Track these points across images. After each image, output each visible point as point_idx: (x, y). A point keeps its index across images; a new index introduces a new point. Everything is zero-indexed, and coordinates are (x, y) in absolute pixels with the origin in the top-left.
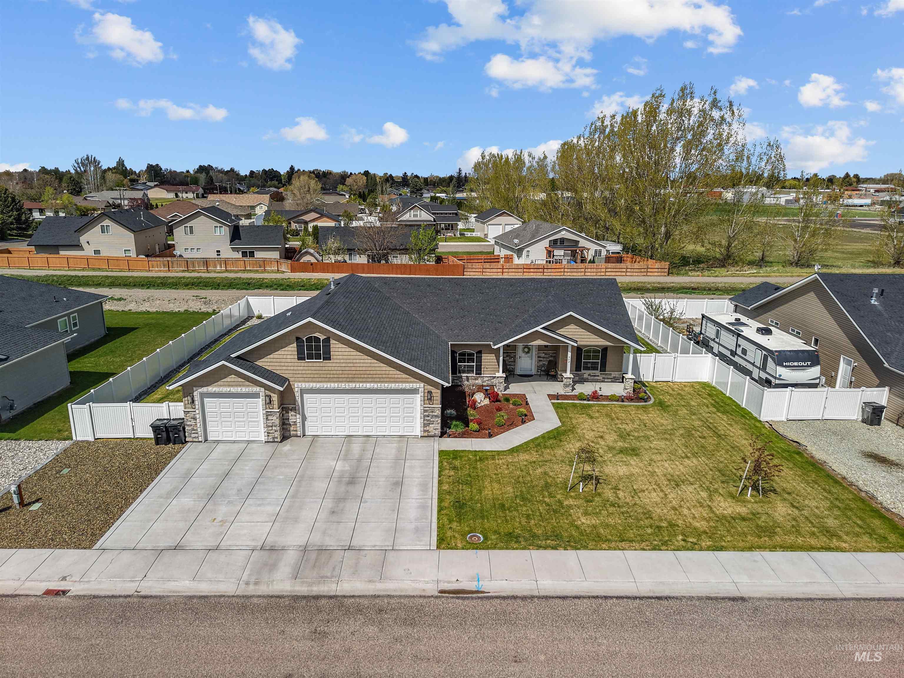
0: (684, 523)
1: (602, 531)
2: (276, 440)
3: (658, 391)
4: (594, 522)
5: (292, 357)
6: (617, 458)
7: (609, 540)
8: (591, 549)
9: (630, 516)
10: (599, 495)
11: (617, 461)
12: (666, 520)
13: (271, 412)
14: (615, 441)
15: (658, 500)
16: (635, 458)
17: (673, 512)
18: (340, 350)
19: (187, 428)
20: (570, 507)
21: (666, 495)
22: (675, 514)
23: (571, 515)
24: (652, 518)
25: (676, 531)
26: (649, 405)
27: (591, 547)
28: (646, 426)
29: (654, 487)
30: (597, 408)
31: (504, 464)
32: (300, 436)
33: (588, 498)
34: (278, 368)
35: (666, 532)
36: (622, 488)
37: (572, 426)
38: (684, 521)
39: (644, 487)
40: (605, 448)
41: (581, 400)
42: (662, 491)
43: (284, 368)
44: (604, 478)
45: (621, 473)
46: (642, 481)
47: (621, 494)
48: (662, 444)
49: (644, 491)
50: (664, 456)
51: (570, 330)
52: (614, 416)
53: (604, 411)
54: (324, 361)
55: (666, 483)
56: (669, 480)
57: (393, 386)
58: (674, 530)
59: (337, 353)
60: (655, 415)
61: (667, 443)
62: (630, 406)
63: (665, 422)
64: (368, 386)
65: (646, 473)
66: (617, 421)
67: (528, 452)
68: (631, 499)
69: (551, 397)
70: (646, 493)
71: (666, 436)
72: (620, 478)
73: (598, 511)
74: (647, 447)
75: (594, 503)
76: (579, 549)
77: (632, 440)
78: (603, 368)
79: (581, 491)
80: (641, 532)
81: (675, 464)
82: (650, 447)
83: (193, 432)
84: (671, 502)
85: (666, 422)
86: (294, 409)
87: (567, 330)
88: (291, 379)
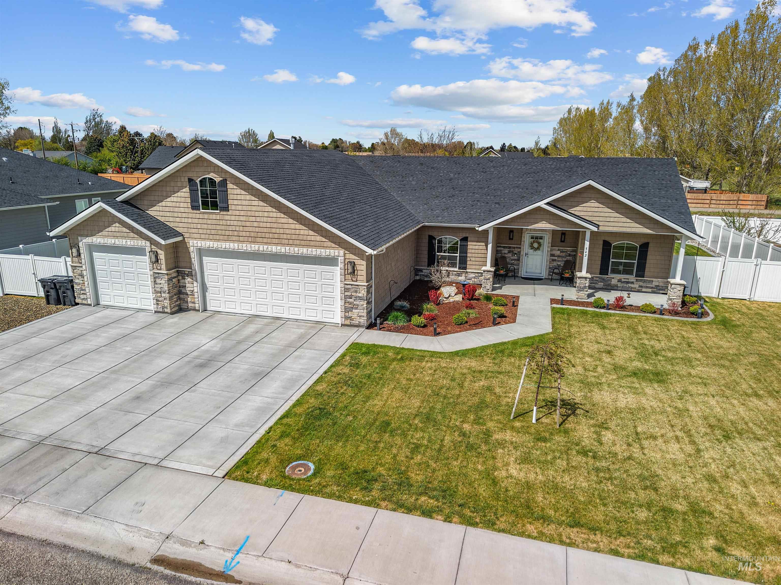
0: (727, 511)
1: (539, 498)
2: (166, 310)
3: (723, 308)
4: (532, 476)
5: (185, 205)
6: (623, 382)
7: (545, 519)
8: (500, 531)
9: (610, 478)
10: (566, 432)
11: (621, 386)
12: (686, 497)
13: (158, 273)
14: (631, 360)
15: (681, 457)
16: (656, 385)
17: (706, 484)
18: (239, 197)
19: (75, 286)
20: (501, 444)
21: (698, 451)
22: (710, 490)
23: (494, 458)
24: (656, 490)
25: (704, 526)
26: (703, 322)
27: (502, 526)
28: (690, 346)
29: (679, 434)
30: (617, 318)
31: (430, 369)
32: (199, 310)
33: (543, 434)
34: (171, 219)
35: (680, 523)
36: (613, 427)
37: (567, 334)
38: (728, 507)
39: (657, 431)
40: (609, 366)
41: (597, 307)
42: (693, 442)
43: (178, 220)
44: (588, 407)
45: (622, 403)
46: (657, 421)
47: (607, 436)
48: (713, 372)
49: (655, 438)
50: (712, 389)
51: (589, 209)
52: (641, 329)
53: (627, 322)
54: (222, 213)
55: (703, 430)
56: (711, 426)
57: (304, 251)
58: (700, 524)
59: (236, 202)
60: (711, 335)
61: (722, 371)
62: (672, 320)
63: (725, 344)
64: (274, 249)
65: (669, 409)
66: (644, 336)
67: (478, 358)
68: (625, 447)
69: (553, 301)
70: (660, 441)
71: (722, 362)
72: (617, 411)
73: (549, 458)
74: (684, 372)
75: (548, 445)
76: (475, 525)
77: (660, 361)
78: (641, 272)
79: (534, 421)
80: (623, 513)
81: (731, 403)
82: (690, 374)
83: (82, 292)
84: (705, 465)
85: (728, 344)
86: (190, 275)
87: (585, 209)
88: (186, 235)
